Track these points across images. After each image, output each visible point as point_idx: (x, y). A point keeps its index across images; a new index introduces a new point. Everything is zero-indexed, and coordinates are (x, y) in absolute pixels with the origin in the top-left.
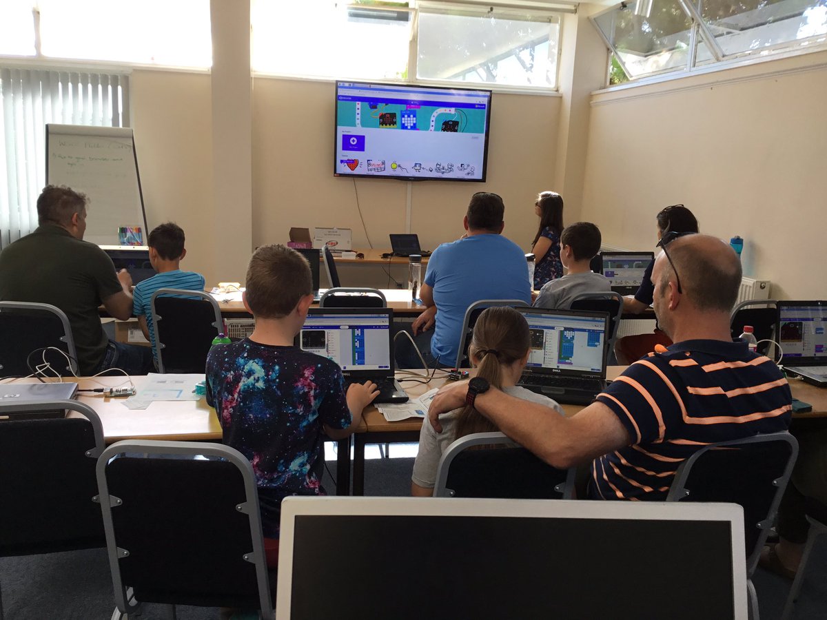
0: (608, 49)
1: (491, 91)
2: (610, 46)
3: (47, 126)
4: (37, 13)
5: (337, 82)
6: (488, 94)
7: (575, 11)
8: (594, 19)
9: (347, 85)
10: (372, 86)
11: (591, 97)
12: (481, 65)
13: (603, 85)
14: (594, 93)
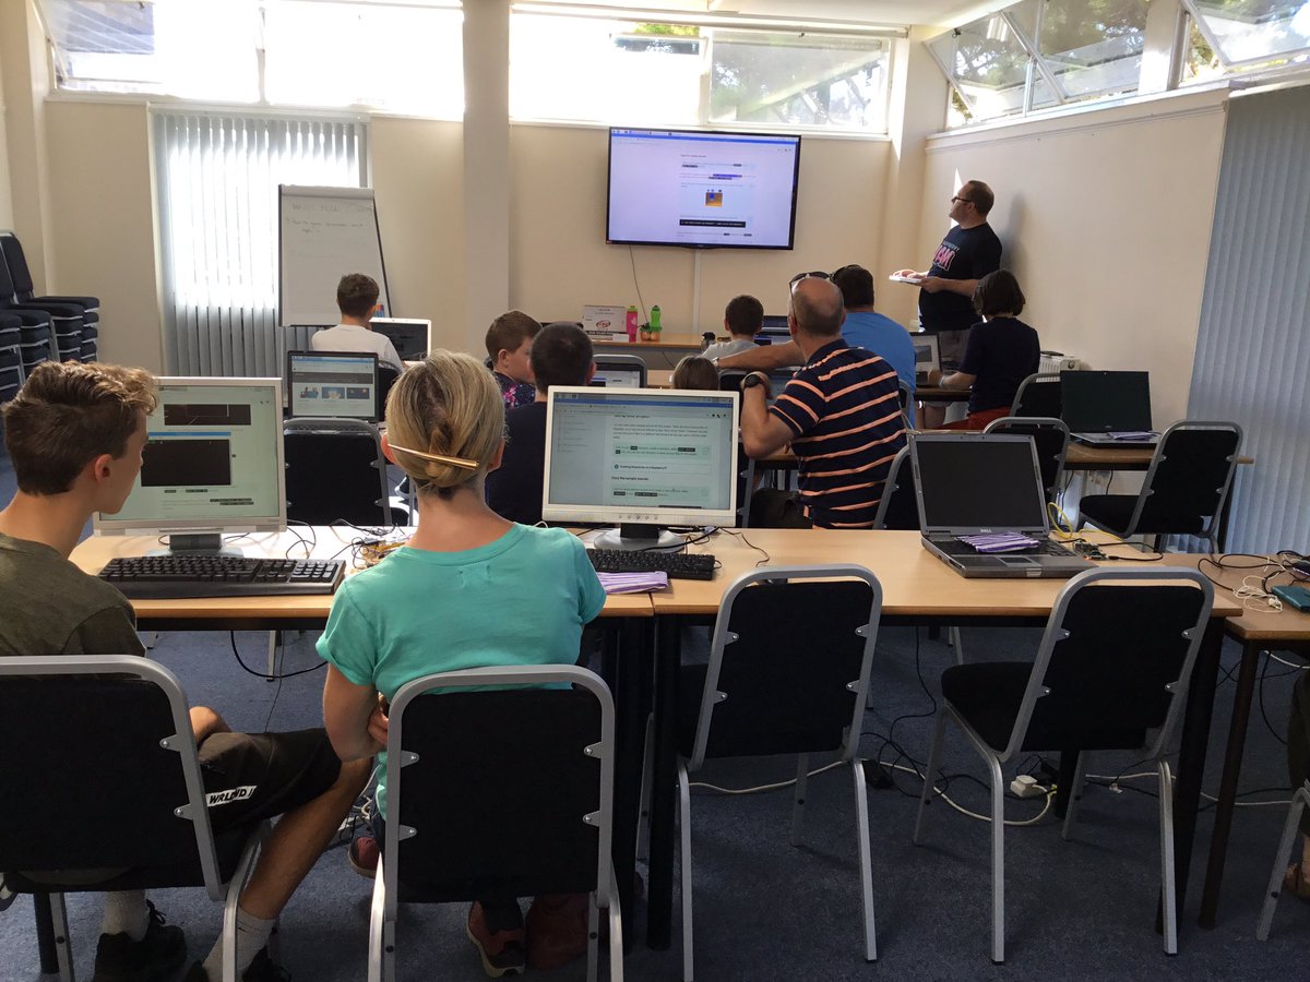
0: (949, 82)
1: (799, 137)
2: (951, 79)
3: (280, 187)
4: (261, 53)
5: (611, 128)
6: (797, 140)
7: (907, 35)
8: (931, 45)
9: (622, 132)
10: (653, 133)
11: (926, 142)
12: (809, 90)
13: (941, 127)
14: (929, 138)
